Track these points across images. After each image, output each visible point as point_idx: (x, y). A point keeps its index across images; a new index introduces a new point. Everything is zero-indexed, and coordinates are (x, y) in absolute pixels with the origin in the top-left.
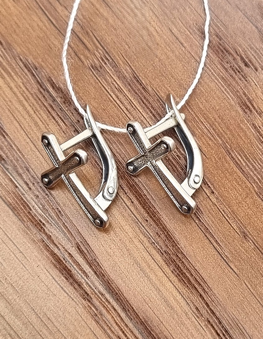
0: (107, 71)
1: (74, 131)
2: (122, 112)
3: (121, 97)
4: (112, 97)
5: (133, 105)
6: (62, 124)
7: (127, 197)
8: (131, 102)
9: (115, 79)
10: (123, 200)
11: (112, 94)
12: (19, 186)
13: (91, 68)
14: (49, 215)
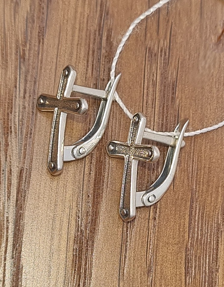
0: (157, 62)
1: (94, 84)
2: (142, 101)
3: (151, 89)
4: (144, 83)
5: (154, 104)
6: (90, 71)
7: (90, 167)
8: (154, 100)
9: (158, 74)
10: (85, 165)
11: (146, 81)
12: (18, 88)
13: (148, 50)
14: (21, 129)
